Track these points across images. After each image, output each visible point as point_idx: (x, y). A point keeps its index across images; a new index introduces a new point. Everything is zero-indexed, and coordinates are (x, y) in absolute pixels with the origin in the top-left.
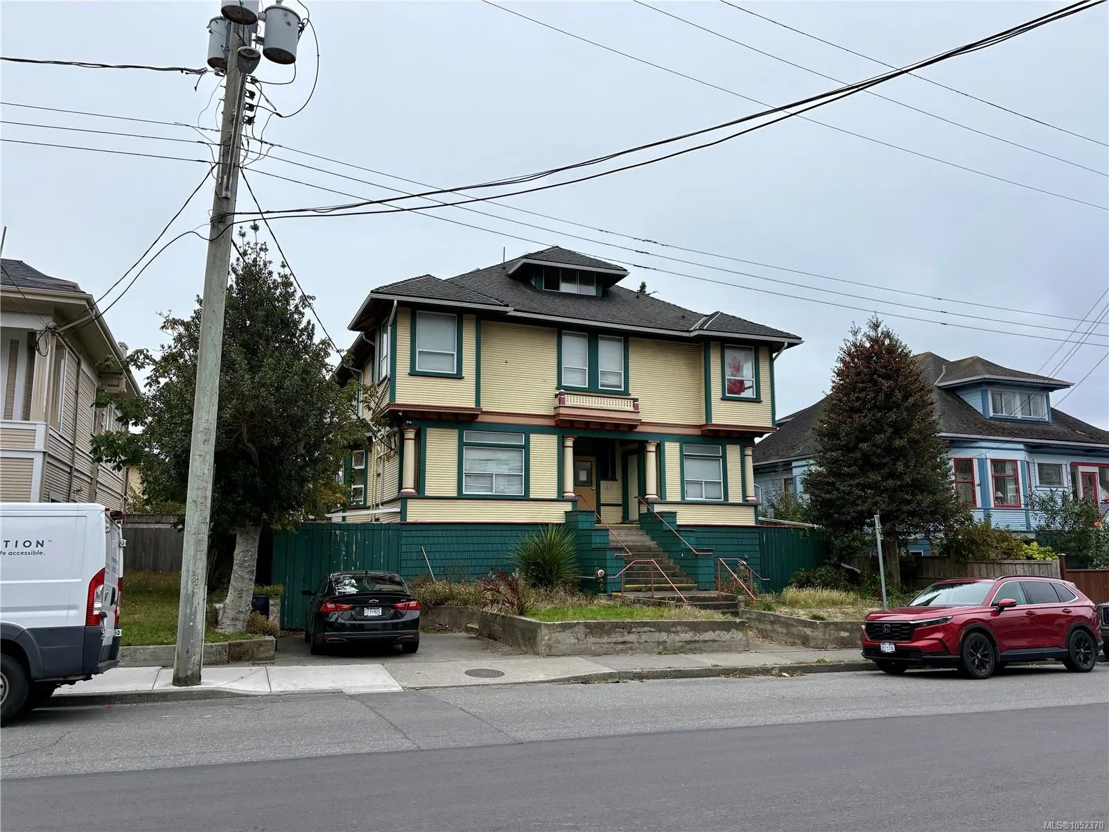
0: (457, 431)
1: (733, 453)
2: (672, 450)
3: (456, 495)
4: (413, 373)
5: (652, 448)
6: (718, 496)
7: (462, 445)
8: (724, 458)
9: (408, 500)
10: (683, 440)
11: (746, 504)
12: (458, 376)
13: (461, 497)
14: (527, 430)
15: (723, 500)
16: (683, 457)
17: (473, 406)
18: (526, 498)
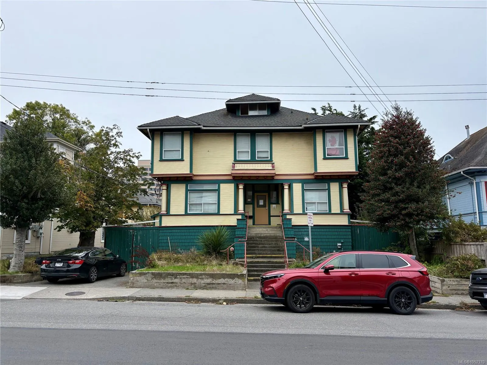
0: (185, 184)
1: (335, 187)
2: (297, 188)
3: (184, 214)
4: (161, 160)
5: (286, 187)
6: (326, 210)
7: (187, 191)
8: (329, 190)
9: (162, 216)
10: (304, 182)
11: (342, 213)
12: (182, 160)
13: (186, 214)
14: (219, 182)
15: (328, 212)
16: (303, 190)
17: (189, 172)
18: (218, 214)
